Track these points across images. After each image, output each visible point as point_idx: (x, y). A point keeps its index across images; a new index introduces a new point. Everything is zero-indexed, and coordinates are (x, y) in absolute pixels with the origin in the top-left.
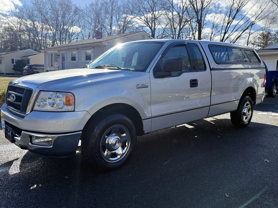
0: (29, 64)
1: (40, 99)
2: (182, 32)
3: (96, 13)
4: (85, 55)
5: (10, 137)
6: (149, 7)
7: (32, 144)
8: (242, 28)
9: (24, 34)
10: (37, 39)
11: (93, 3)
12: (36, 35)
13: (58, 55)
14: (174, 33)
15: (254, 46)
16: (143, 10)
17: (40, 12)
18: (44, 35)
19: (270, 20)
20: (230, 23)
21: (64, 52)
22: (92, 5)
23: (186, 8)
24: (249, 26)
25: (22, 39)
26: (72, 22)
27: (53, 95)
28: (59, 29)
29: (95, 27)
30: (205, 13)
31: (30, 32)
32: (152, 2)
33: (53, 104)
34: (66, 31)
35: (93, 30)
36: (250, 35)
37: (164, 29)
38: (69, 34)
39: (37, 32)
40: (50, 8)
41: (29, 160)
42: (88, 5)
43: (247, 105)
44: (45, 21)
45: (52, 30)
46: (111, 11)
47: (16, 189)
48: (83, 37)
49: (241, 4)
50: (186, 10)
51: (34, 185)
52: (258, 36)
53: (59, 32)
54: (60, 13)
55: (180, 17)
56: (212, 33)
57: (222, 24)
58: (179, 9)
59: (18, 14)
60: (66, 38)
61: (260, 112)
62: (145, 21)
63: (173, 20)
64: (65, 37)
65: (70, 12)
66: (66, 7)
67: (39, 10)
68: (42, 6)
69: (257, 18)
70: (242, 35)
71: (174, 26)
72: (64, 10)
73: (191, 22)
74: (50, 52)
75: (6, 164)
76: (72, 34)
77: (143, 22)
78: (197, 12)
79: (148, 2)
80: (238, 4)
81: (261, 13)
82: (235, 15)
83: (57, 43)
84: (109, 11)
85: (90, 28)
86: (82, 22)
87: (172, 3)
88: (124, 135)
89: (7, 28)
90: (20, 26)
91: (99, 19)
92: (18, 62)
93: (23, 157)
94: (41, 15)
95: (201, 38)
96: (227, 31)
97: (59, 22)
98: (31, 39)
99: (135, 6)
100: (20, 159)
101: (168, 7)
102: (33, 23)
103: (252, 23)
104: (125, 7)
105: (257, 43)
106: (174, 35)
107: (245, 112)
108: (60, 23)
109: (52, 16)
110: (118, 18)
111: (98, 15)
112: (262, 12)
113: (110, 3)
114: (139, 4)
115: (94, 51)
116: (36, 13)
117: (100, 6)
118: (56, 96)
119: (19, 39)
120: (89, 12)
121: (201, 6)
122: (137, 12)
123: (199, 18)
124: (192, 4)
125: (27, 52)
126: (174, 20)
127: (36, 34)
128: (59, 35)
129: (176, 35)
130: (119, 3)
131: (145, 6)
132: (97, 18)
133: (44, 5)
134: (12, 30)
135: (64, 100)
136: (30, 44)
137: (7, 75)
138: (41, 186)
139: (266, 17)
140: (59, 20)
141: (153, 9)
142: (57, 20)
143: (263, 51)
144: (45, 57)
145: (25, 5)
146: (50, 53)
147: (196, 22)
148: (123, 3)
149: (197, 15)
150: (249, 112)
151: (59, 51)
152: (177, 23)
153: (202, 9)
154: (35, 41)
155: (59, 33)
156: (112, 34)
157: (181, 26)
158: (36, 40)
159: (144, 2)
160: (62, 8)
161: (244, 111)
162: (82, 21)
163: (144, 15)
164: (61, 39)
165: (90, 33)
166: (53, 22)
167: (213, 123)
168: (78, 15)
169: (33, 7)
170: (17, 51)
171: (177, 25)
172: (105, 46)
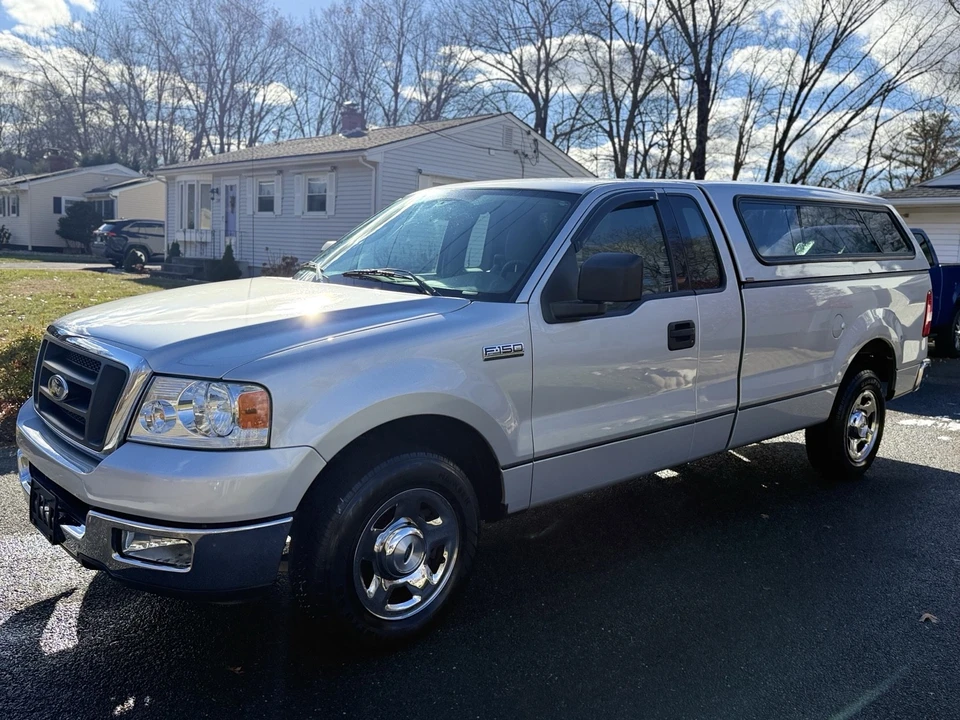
0: (113, 218)
1: (154, 403)
2: (640, 114)
3: (347, 40)
4: (307, 194)
5: (45, 521)
6: (529, 25)
7: (123, 555)
8: (851, 104)
9: (97, 108)
10: (140, 127)
11: (335, 6)
12: (139, 114)
13: (212, 191)
14: (614, 114)
15: (892, 167)
16: (507, 35)
17: (155, 34)
18: (165, 112)
19: (949, 77)
20: (810, 85)
21: (234, 181)
22: (334, 11)
23: (658, 30)
24: (875, 97)
25: (91, 126)
26: (263, 69)
27: (196, 391)
28: (219, 93)
29: (342, 88)
30: (723, 50)
31: (118, 103)
32: (538, 6)
33: (199, 421)
34: (241, 102)
35: (333, 99)
36: (876, 128)
37: (579, 99)
38: (252, 112)
39: (143, 104)
40: (189, 22)
41: (108, 596)
42: (319, 16)
43: (865, 400)
44: (170, 64)
45: (194, 97)
46: (397, 37)
47: (66, 715)
48: (298, 124)
49: (850, 19)
50: (655, 36)
51: (126, 699)
52: (905, 132)
53: (217, 105)
54: (224, 38)
55: (634, 62)
56: (746, 118)
57: (780, 87)
58: (634, 34)
59: (77, 41)
60: (240, 127)
61: (908, 418)
62: (515, 73)
63: (611, 72)
64: (238, 123)
65: (256, 35)
66: (242, 20)
67: (149, 27)
68: (160, 16)
69: (902, 68)
70: (849, 125)
71: (613, 91)
72: (237, 28)
73: (673, 79)
74: (185, 178)
75: (33, 612)
76: (263, 113)
77: (506, 77)
78: (694, 47)
79: (527, 8)
80: (839, 19)
81: (917, 51)
82: (828, 56)
83: (209, 143)
84: (390, 36)
85: (323, 92)
86: (296, 71)
87: (609, 12)
88: (438, 521)
89: (39, 88)
90: (85, 82)
91: (354, 63)
92: (77, 209)
93: (91, 584)
94: (158, 45)
95: (708, 135)
96: (799, 112)
97: (219, 71)
98: (122, 128)
99: (480, 18)
100: (81, 593)
101: (594, 24)
102: (130, 74)
103: (885, 87)
104: (445, 24)
105: (902, 152)
106: (614, 124)
107: (857, 424)
108: (221, 74)
109: (196, 49)
110: (420, 59)
111: (351, 51)
112: (920, 47)
113: (394, 9)
114: (494, 13)
115: (337, 179)
116: (139, 37)
117: (360, 16)
118: (206, 395)
119: (79, 128)
120: (323, 38)
121: (710, 24)
122: (486, 40)
123: (703, 67)
124: (677, 16)
125: (107, 175)
126: (615, 70)
127: (138, 111)
128: (216, 116)
129: (621, 124)
130: (427, 8)
131: (516, 22)
132: (349, 57)
133: (168, 11)
134: (57, 94)
135: (235, 406)
136: (118, 141)
137: (35, 253)
138: (150, 705)
139: (935, 66)
140: (218, 62)
141: (544, 31)
142: (212, 64)
143: (921, 192)
144: (168, 194)
145: (102, 8)
146: (185, 182)
147: (691, 81)
148: (439, 9)
149: (695, 54)
150: (870, 427)
151: (216, 175)
152: (623, 81)
153: (713, 33)
154: (134, 132)
155: (217, 110)
156: (401, 114)
157: (640, 93)
158: (137, 130)
159: (512, 7)
160: (228, 24)
161: (855, 421)
162: (298, 68)
163: (511, 53)
164: (225, 129)
165: (323, 109)
166: (197, 69)
167: (745, 459)
168: (283, 49)
169: (131, 15)
170: (74, 171)
171: (625, 89)
172: (375, 164)
